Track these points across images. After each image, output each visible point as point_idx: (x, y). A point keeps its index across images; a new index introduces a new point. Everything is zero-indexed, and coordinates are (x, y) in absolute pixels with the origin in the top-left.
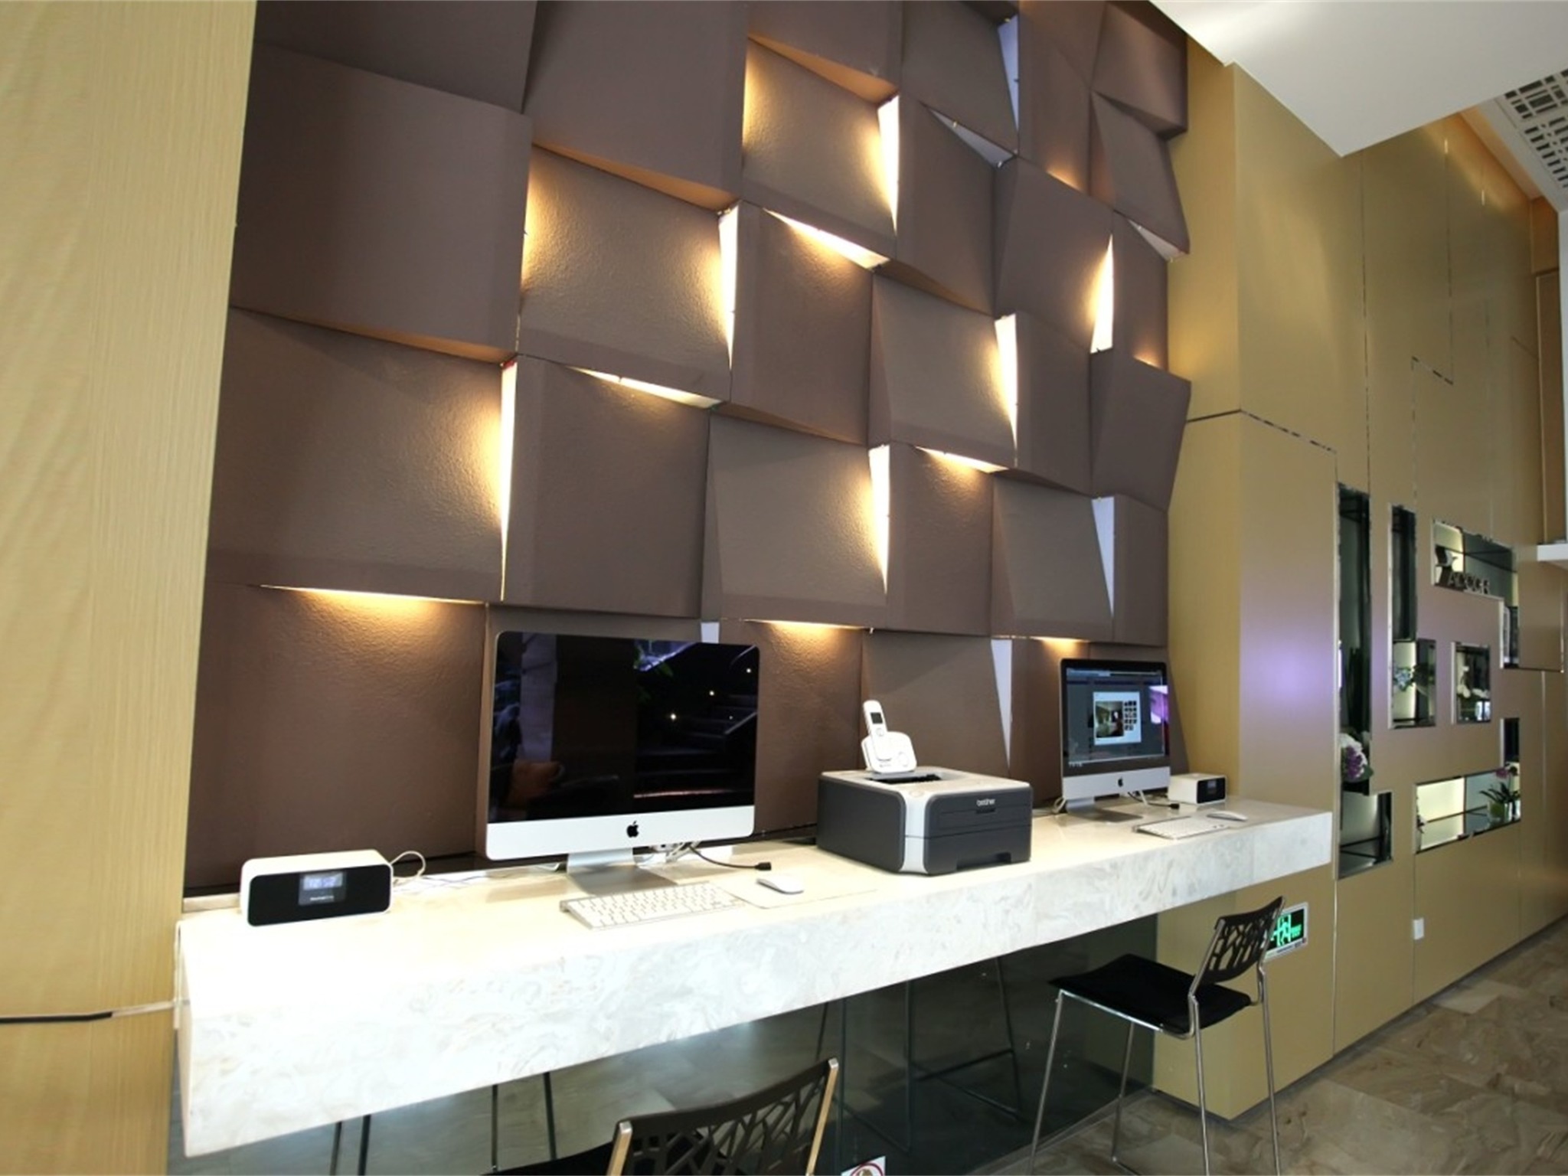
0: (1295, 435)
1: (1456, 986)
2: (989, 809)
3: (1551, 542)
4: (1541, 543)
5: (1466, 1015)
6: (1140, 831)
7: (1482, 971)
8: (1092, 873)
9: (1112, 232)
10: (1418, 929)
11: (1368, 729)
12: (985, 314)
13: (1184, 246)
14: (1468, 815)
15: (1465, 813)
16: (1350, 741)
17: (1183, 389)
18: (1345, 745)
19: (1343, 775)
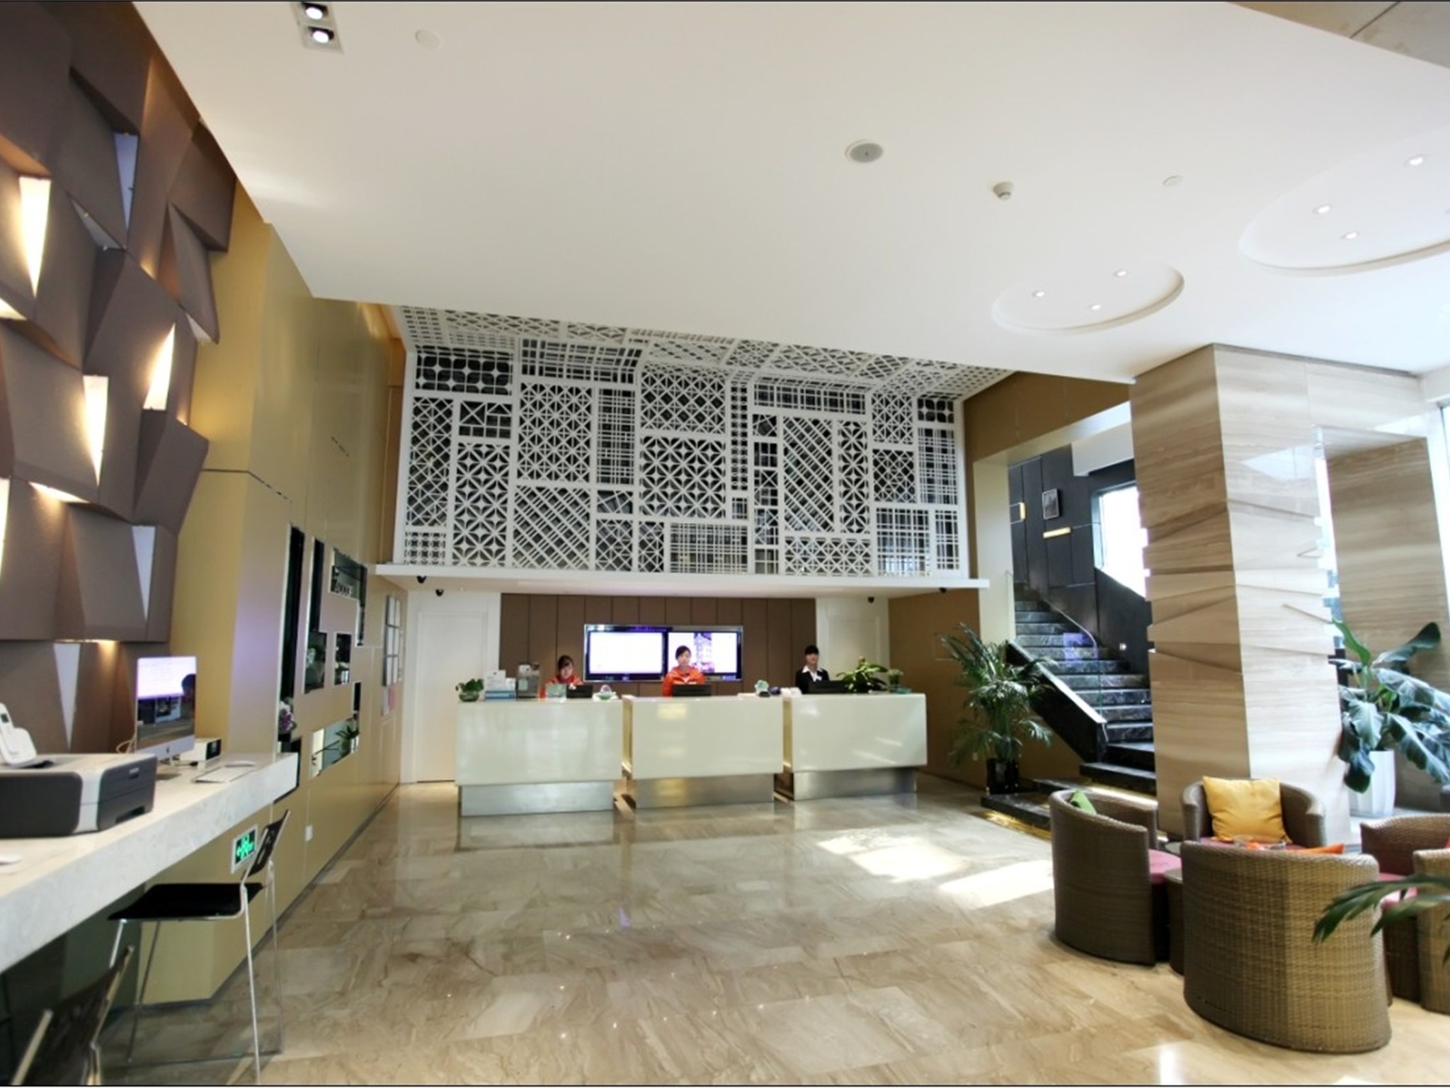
0: (268, 486)
1: (325, 870)
2: (136, 776)
3: (384, 563)
4: (378, 563)
5: (335, 885)
6: (198, 782)
7: (338, 856)
8: (194, 811)
9: (176, 321)
10: (309, 833)
11: (292, 696)
12: (78, 369)
13: (216, 338)
14: (326, 751)
15: (325, 749)
16: (283, 706)
17: (201, 446)
18: (282, 708)
19: (280, 729)
